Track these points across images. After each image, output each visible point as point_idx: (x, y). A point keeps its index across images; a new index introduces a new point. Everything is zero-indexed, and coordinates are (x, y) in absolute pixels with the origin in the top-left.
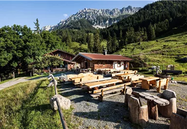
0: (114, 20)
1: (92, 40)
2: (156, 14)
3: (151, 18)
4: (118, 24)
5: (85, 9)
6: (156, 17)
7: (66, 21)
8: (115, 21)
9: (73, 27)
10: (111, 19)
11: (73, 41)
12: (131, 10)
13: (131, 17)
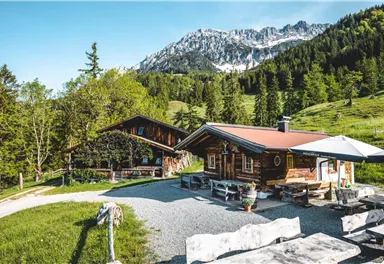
0: (266, 51)
1: (218, 96)
2: (370, 36)
3: (359, 46)
4: (277, 60)
5: (200, 31)
6: (372, 44)
7: (158, 57)
8: (267, 54)
9: (171, 69)
10: (257, 51)
11: (171, 99)
12: (306, 29)
13: (307, 44)
